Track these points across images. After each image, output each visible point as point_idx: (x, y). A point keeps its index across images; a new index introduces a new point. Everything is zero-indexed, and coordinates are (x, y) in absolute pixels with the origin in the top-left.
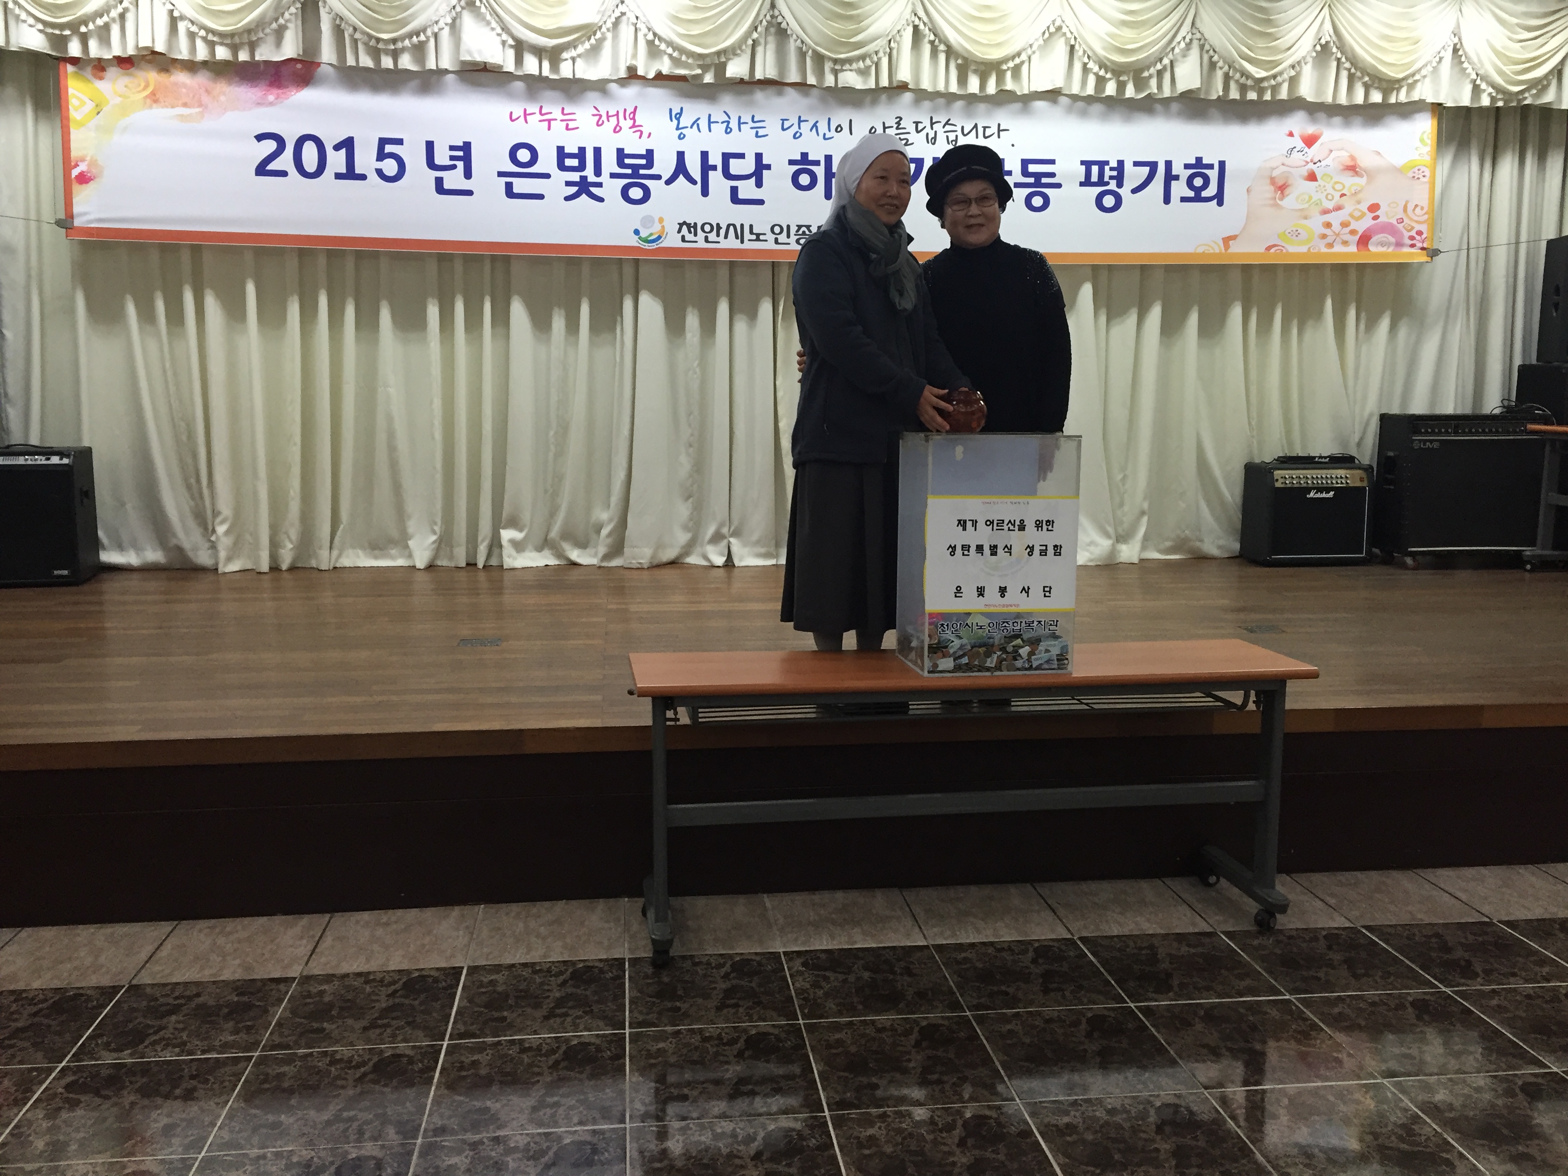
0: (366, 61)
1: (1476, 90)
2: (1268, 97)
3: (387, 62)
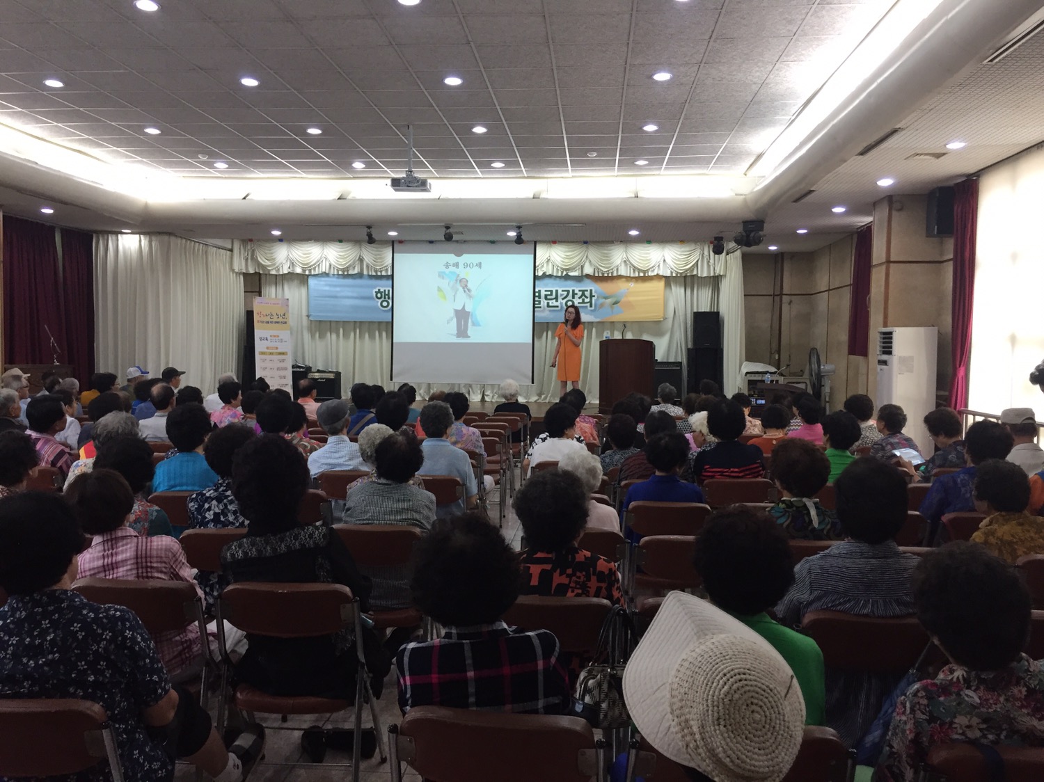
0: (374, 274)
1: (672, 273)
2: (610, 275)
3: (379, 274)
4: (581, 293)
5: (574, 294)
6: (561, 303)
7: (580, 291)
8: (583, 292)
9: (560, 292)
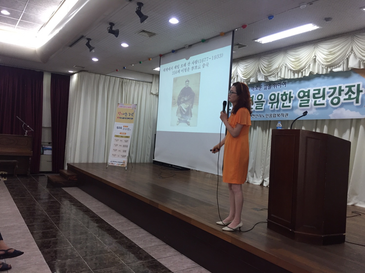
4: (348, 88)
5: (341, 90)
6: (327, 101)
7: (346, 87)
8: (350, 87)
9: (327, 90)
